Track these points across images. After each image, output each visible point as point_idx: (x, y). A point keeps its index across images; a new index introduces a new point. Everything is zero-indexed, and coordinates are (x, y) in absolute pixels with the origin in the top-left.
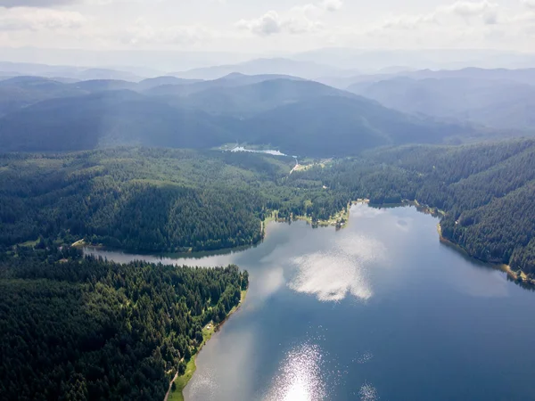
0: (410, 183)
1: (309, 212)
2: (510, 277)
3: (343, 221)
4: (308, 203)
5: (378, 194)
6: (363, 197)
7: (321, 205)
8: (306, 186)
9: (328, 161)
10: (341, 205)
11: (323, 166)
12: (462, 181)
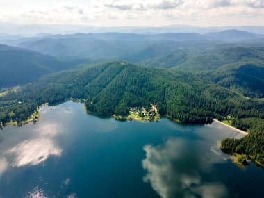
0: (66, 90)
1: (13, 119)
3: (36, 118)
4: (11, 114)
5: (52, 99)
6: (44, 102)
7: (20, 113)
8: (7, 105)
9: (18, 87)
10: (33, 109)
11: (15, 91)
12: (89, 84)
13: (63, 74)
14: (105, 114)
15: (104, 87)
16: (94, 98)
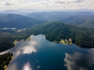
0: (40, 31)
1: (23, 39)
2: (56, 42)
3: (30, 39)
4: (23, 37)
5: (35, 33)
6: (32, 34)
7: (25, 37)
8: (22, 34)
9: (25, 29)
10: (29, 36)
11: (24, 30)
12: (47, 29)
13: (39, 25)
14: (52, 40)
15: (52, 31)
16: (49, 34)
